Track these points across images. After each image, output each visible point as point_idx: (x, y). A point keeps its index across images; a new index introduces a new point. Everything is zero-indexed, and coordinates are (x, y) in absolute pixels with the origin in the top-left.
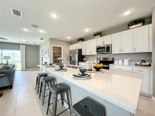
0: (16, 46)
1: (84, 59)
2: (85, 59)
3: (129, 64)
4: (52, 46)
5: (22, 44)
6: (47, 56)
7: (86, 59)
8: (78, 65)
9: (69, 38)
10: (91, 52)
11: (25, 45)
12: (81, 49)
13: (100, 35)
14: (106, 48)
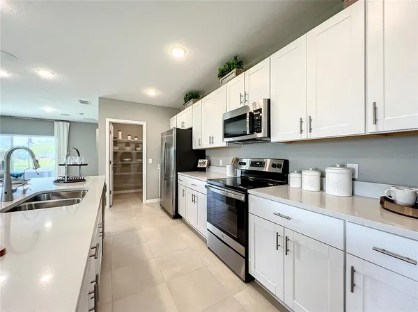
1: (200, 161)
2: (204, 163)
3: (353, 194)
4: (108, 121)
5: (60, 121)
7: (206, 161)
9: (152, 93)
10: (211, 139)
11: (65, 123)
12: (191, 129)
13: (235, 70)
14: (248, 118)
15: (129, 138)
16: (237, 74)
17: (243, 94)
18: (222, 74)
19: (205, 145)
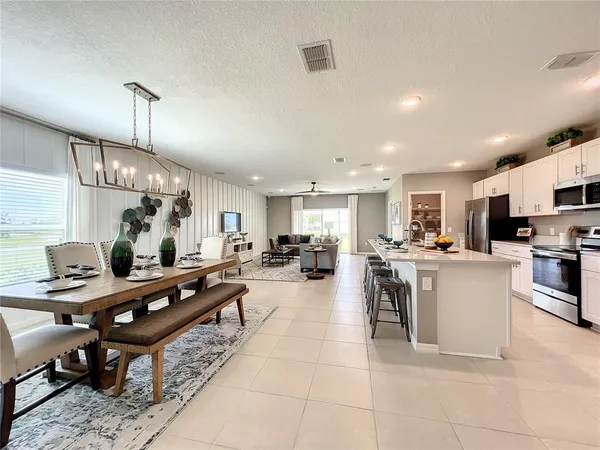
0: (340, 200)
1: (519, 230)
2: (526, 232)
4: (410, 193)
5: (351, 194)
6: (398, 222)
7: (530, 230)
8: (490, 252)
9: (458, 165)
10: (537, 207)
11: (356, 195)
12: (508, 195)
13: (570, 140)
14: (584, 190)
15: (420, 206)
16: (573, 145)
17: (579, 165)
18: (553, 142)
19: (528, 212)
